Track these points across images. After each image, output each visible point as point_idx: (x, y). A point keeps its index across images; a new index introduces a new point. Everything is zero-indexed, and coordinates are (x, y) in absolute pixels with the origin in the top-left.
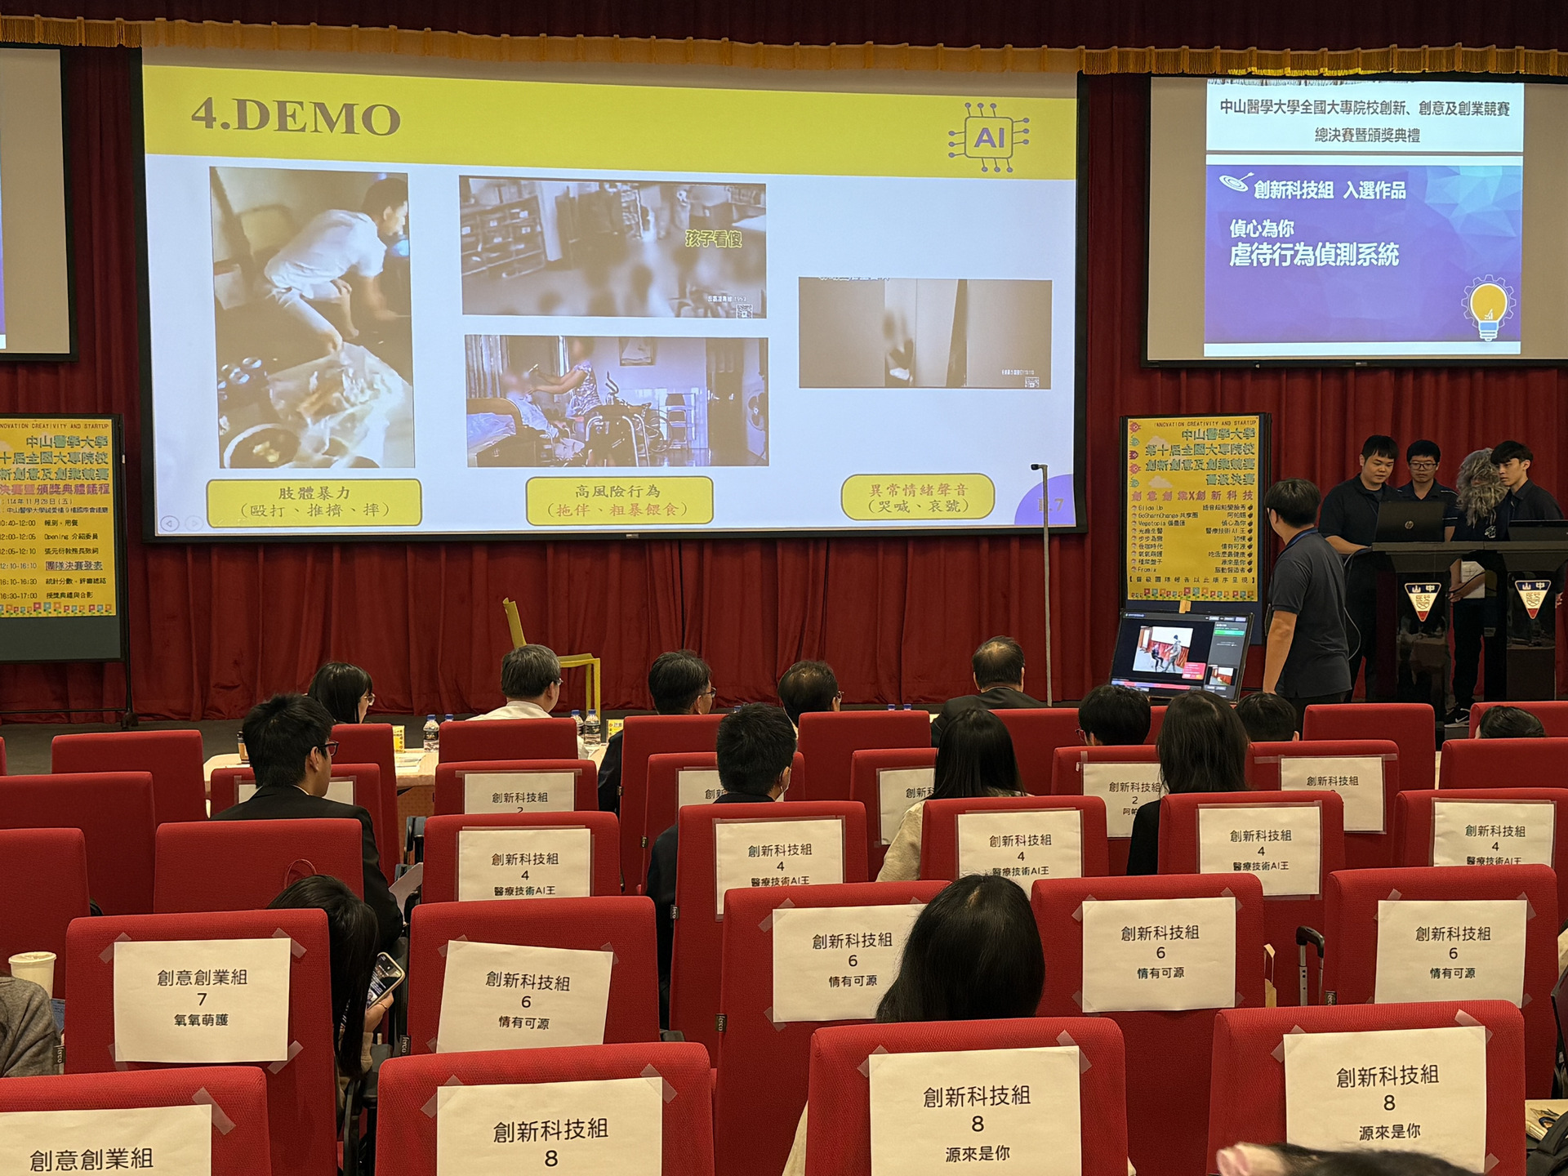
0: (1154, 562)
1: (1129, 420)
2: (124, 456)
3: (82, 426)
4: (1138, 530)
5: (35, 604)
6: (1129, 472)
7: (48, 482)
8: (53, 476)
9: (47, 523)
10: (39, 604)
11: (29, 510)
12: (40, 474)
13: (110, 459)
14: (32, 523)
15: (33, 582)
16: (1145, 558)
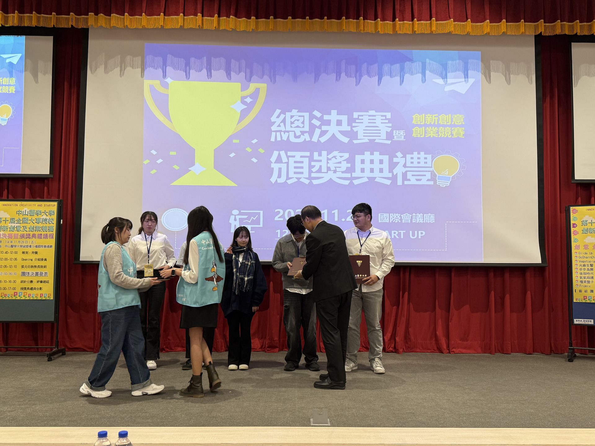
0: (589, 282)
1: (571, 208)
2: (62, 220)
3: (43, 205)
4: (579, 265)
5: (15, 293)
6: (572, 235)
7: (25, 233)
8: (28, 230)
9: (23, 253)
10: (17, 293)
11: (15, 246)
12: (22, 229)
13: (55, 222)
14: (16, 253)
15: (15, 282)
16: (583, 280)
